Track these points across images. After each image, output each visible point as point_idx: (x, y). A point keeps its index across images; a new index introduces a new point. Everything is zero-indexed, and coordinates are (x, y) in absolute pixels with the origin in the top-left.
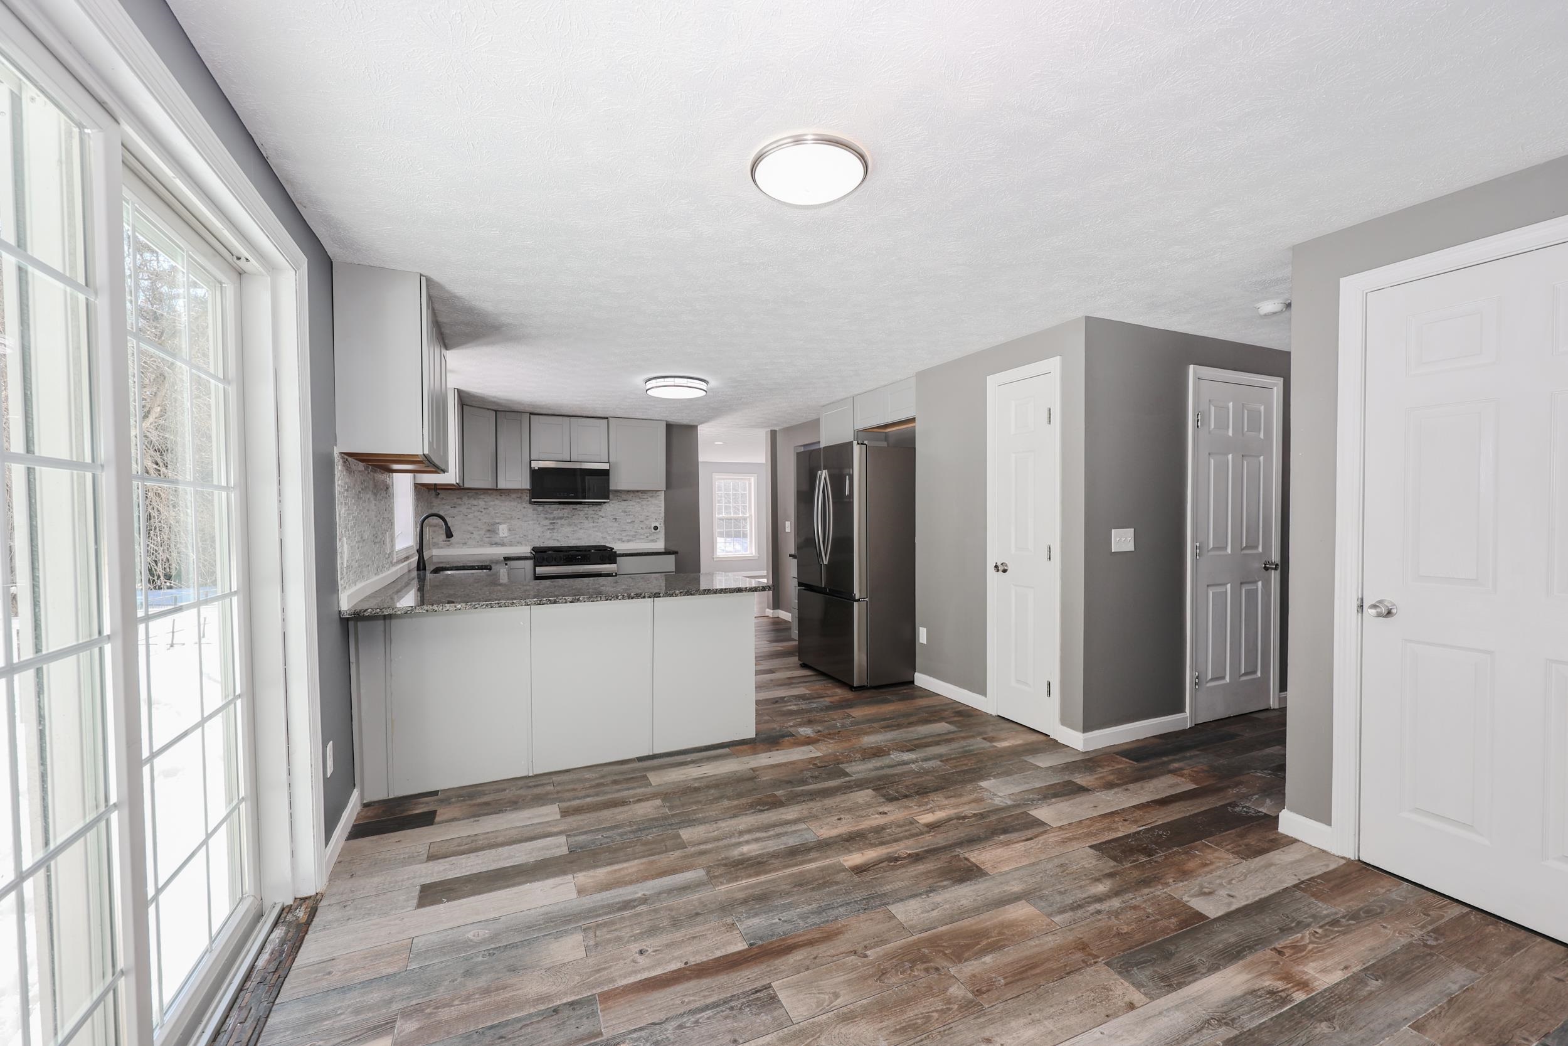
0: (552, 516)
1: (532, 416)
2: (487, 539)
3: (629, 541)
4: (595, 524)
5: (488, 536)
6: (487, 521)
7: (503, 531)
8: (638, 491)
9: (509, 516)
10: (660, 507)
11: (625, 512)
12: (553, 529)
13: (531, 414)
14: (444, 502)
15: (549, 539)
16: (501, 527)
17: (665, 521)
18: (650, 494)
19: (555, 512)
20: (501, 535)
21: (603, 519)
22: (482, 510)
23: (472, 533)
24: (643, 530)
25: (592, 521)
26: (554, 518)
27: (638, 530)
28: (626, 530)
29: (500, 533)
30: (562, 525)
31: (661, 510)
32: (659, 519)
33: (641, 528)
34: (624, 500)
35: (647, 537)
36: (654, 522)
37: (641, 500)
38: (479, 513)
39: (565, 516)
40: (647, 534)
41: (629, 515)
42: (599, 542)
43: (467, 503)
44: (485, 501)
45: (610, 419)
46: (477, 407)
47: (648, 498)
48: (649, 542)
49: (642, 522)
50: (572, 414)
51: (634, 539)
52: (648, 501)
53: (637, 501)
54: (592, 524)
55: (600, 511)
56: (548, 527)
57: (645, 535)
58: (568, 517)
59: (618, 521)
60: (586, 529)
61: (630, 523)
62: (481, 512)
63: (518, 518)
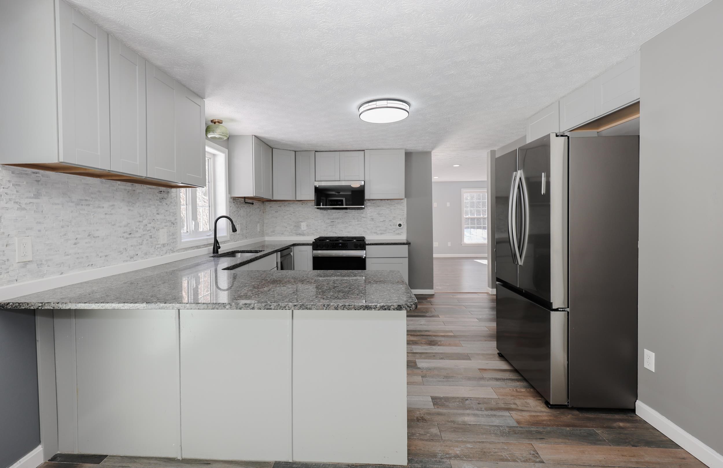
0: (332, 217)
1: (316, 153)
2: (294, 231)
3: (381, 234)
4: (360, 223)
5: (295, 229)
6: (295, 220)
7: (304, 226)
8: (388, 200)
9: (307, 217)
10: (403, 210)
11: (379, 214)
13: (316, 151)
14: (272, 209)
16: (302, 224)
17: (407, 220)
18: (396, 201)
20: (302, 229)
21: (364, 219)
22: (292, 213)
23: (287, 228)
24: (391, 226)
25: (357, 220)
26: (333, 219)
27: (388, 226)
28: (378, 226)
29: (302, 227)
30: (338, 223)
31: (404, 213)
32: (402, 219)
33: (390, 225)
34: (378, 206)
35: (394, 231)
36: (399, 221)
37: (390, 205)
38: (290, 215)
39: (340, 217)
40: (394, 229)
41: (382, 216)
42: (361, 234)
43: (284, 209)
44: (293, 208)
45: (366, 151)
46: (282, 149)
47: (395, 205)
48: (395, 235)
49: (391, 221)
50: (341, 150)
51: (385, 232)
52: (395, 206)
53: (387, 206)
54: (357, 223)
55: (362, 213)
56: (330, 224)
57: (393, 230)
58: (342, 218)
59: (374, 221)
60: (353, 226)
61: (382, 222)
62: (291, 214)
63: (312, 219)
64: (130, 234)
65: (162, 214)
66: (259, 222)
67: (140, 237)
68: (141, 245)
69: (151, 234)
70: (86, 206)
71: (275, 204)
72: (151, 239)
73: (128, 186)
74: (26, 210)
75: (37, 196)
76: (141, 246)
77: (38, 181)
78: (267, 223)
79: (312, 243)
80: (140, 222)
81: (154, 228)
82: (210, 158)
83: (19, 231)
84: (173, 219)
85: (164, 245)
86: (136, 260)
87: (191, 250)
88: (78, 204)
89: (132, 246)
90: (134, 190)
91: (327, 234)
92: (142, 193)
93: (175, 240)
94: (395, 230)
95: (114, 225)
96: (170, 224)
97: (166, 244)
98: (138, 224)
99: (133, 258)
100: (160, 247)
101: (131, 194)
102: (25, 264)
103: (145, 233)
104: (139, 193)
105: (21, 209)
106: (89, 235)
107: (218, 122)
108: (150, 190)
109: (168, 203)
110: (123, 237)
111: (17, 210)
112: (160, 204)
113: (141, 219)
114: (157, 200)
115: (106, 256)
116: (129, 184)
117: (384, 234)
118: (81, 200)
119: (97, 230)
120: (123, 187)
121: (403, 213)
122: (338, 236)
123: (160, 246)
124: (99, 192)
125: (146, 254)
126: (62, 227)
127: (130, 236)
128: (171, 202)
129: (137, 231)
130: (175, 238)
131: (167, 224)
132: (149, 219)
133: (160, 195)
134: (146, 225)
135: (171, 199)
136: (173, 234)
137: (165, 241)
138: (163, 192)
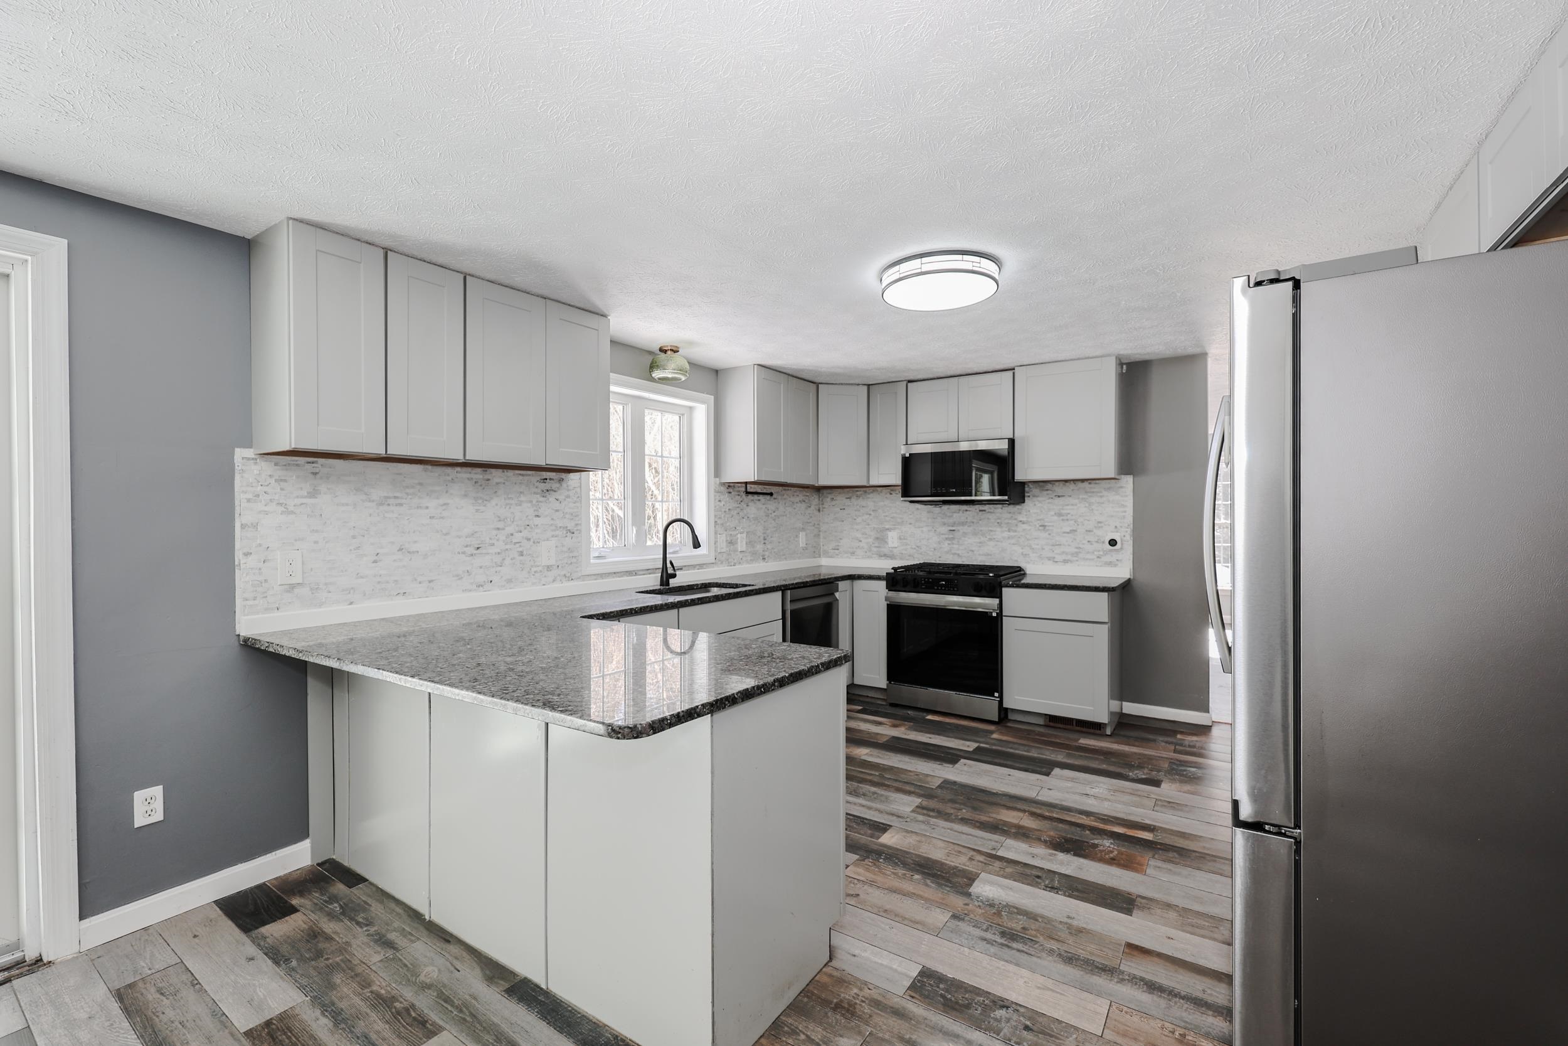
0: (951, 521)
1: (909, 384)
2: (875, 549)
3: (1065, 561)
4: (1012, 534)
5: (877, 545)
6: (876, 526)
7: (893, 539)
8: (1083, 481)
9: (899, 520)
10: (1123, 506)
11: (1060, 515)
12: (953, 538)
13: (910, 381)
14: (834, 503)
15: (947, 552)
16: (890, 534)
17: (1134, 530)
18: (1095, 484)
19: (955, 515)
20: (891, 544)
21: (1025, 526)
22: (872, 513)
23: (861, 541)
24: (1092, 544)
25: (1007, 529)
26: (954, 524)
27: (1083, 544)
28: (1057, 543)
29: (890, 540)
30: (965, 534)
31: (1125, 512)
32: (1121, 527)
33: (1089, 541)
34: (1059, 496)
35: (1098, 557)
36: (1112, 532)
37: (1090, 494)
38: (868, 516)
39: (968, 521)
40: (1099, 551)
41: (1067, 520)
42: (1017, 561)
43: (855, 504)
44: (874, 502)
45: (1016, 368)
46: (839, 384)
47: (1101, 492)
48: (1101, 566)
49: (1089, 531)
50: (958, 373)
51: (1077, 559)
52: (1101, 497)
53: (1081, 497)
54: (1006, 534)
55: (1020, 513)
56: (947, 536)
57: (1095, 553)
58: (973, 522)
59: (1048, 530)
60: (998, 541)
61: (1068, 533)
62: (870, 514)
63: (910, 524)
64: (478, 548)
65: (547, 516)
66: (803, 529)
67: (499, 553)
68: (501, 566)
69: (521, 549)
70: (396, 506)
71: (840, 493)
72: (521, 558)
73: (477, 474)
74: (295, 513)
75: (313, 494)
76: (500, 568)
77: (315, 474)
78: (825, 532)
79: (885, 575)
80: (498, 529)
81: (529, 539)
82: (683, 415)
83: (284, 543)
84: (571, 525)
85: (549, 568)
86: (489, 591)
87: (614, 577)
88: (381, 504)
89: (481, 567)
90: (488, 480)
91: (940, 557)
92: (504, 483)
93: (574, 560)
94: (1101, 553)
95: (447, 534)
96: (565, 532)
97: (555, 567)
98: (495, 532)
99: (482, 586)
100: (541, 571)
101: (481, 485)
102: (292, 587)
103: (508, 547)
104: (497, 483)
105: (287, 513)
106: (400, 550)
107: (671, 350)
108: (521, 477)
109: (561, 498)
110: (464, 553)
111: (281, 514)
112: (542, 499)
113: (500, 525)
114: (535, 493)
115: (430, 582)
116: (479, 470)
117: (1071, 561)
118: (387, 498)
119: (415, 542)
120: (468, 475)
121: (1124, 514)
122: (963, 562)
123: (540, 568)
124: (421, 484)
125: (509, 581)
126: (354, 537)
127: (478, 551)
128: (568, 497)
129: (493, 545)
130: (575, 557)
131: (557, 533)
132: (517, 525)
133: (542, 486)
134: (512, 535)
135: (568, 490)
136: (570, 550)
137: (552, 562)
138: (550, 479)
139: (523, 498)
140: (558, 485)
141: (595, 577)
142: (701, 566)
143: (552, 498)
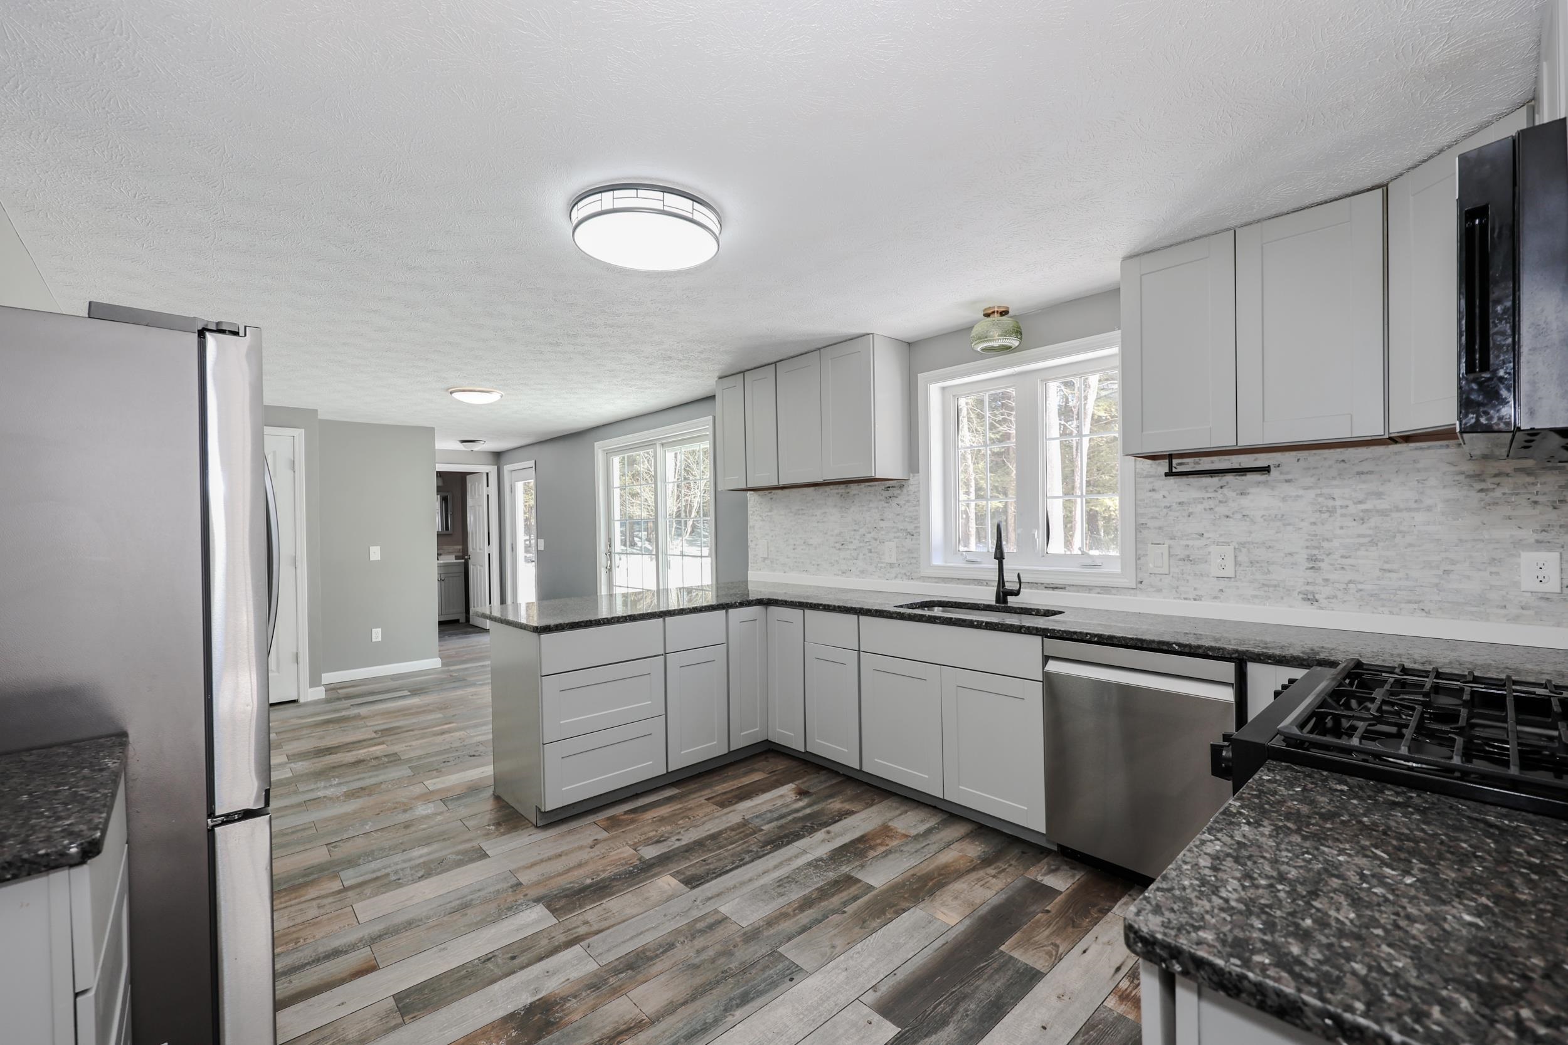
64: (842, 545)
65: (889, 519)
67: (855, 549)
68: (858, 560)
69: (870, 547)
72: (870, 554)
73: (841, 489)
75: (770, 511)
76: (855, 561)
77: (771, 499)
80: (855, 530)
81: (876, 539)
83: (762, 536)
84: (910, 528)
85: (891, 565)
88: (795, 514)
89: (845, 559)
90: (848, 493)
92: (857, 494)
93: (913, 561)
95: (826, 533)
96: (905, 534)
97: (897, 565)
98: (853, 533)
99: (846, 573)
100: (886, 568)
101: (843, 498)
103: (861, 545)
104: (854, 495)
105: (763, 520)
106: (804, 543)
108: (870, 488)
109: (902, 503)
110: (835, 547)
111: (761, 521)
112: (886, 505)
113: (856, 527)
114: (881, 500)
115: (818, 565)
116: (843, 486)
118: (799, 510)
123: (885, 565)
124: (813, 500)
125: (862, 572)
126: (785, 534)
127: (843, 547)
128: (908, 501)
129: (852, 542)
130: (915, 558)
131: (898, 534)
132: (868, 528)
133: (887, 494)
134: (864, 535)
135: (908, 495)
136: (910, 551)
137: (893, 560)
138: (893, 487)
139: (871, 505)
140: (899, 492)
141: (936, 580)
142: (1106, 589)
143: (894, 502)
